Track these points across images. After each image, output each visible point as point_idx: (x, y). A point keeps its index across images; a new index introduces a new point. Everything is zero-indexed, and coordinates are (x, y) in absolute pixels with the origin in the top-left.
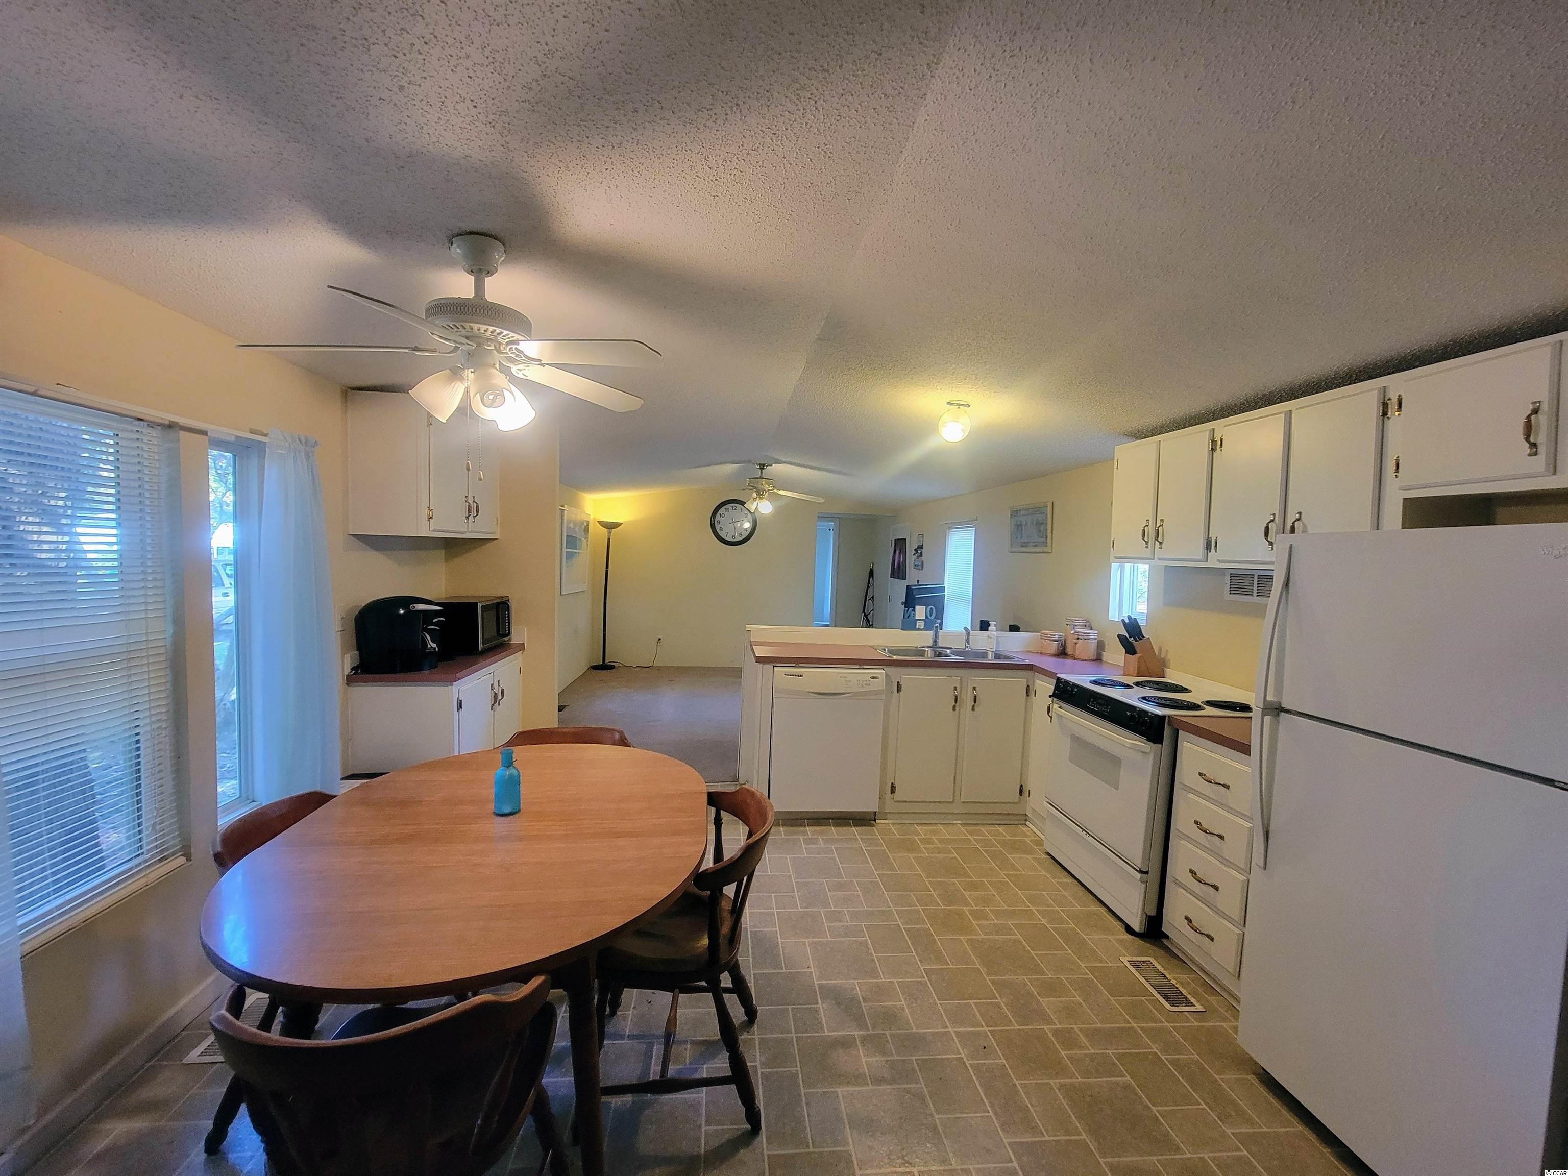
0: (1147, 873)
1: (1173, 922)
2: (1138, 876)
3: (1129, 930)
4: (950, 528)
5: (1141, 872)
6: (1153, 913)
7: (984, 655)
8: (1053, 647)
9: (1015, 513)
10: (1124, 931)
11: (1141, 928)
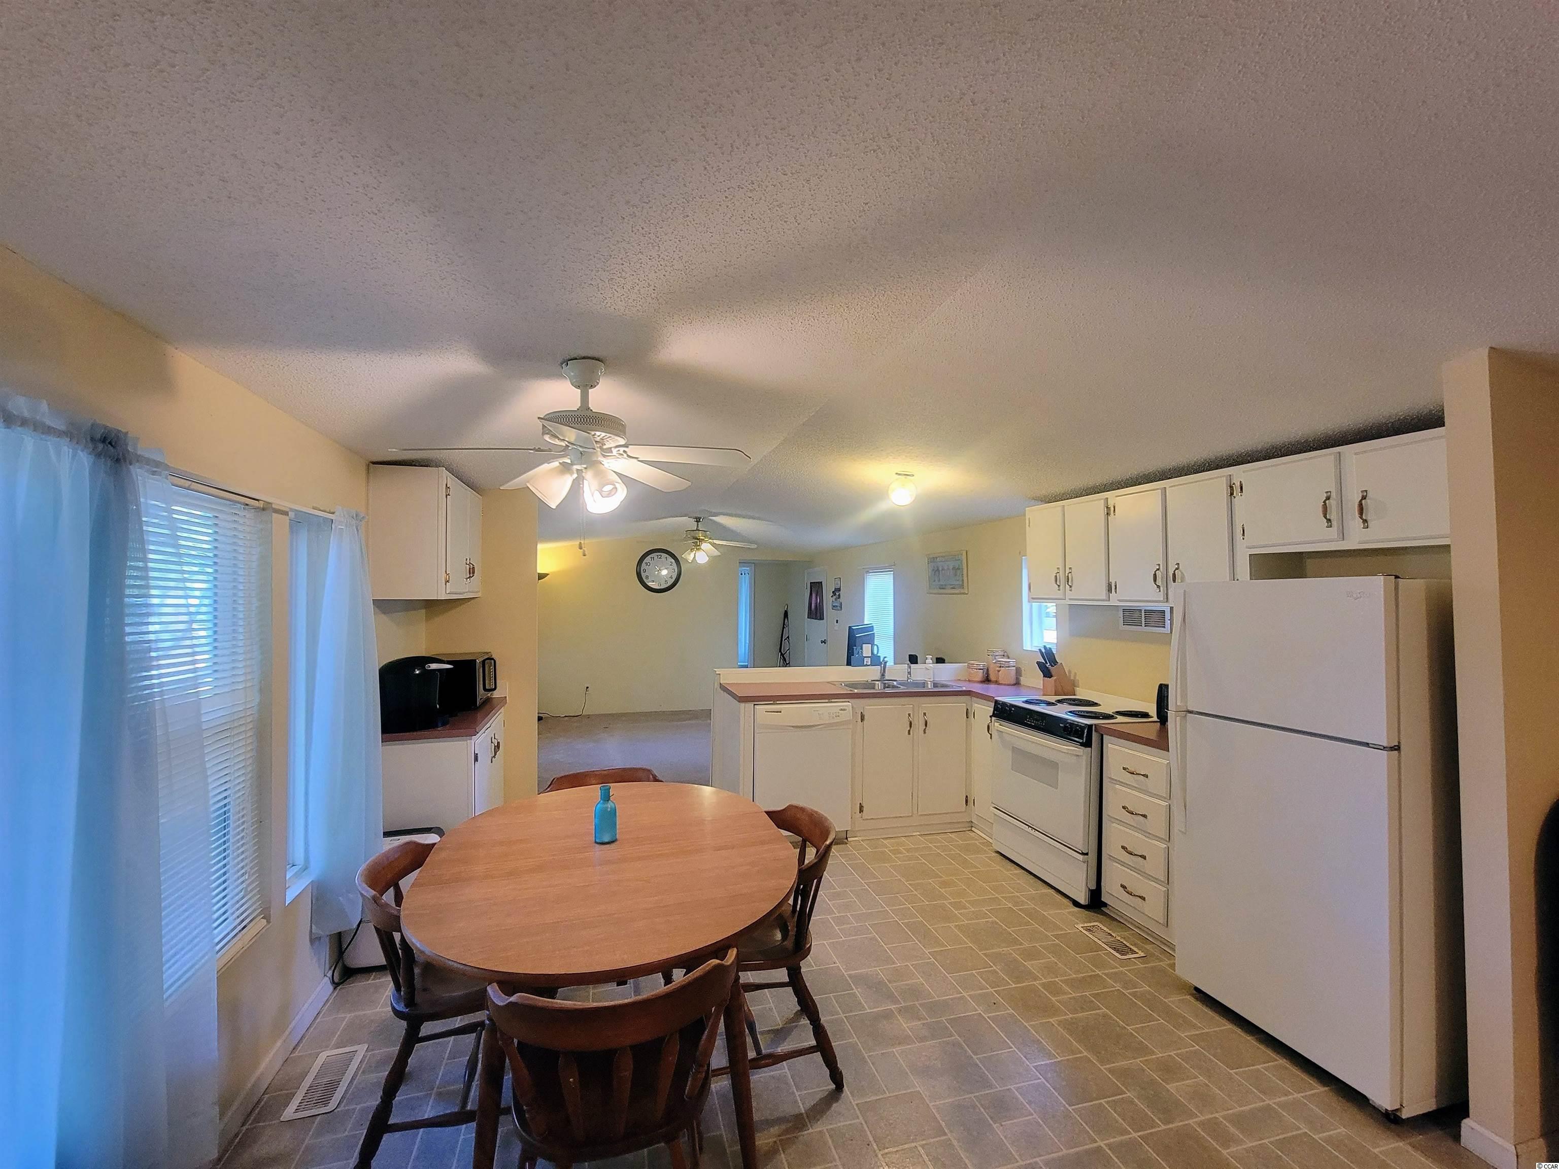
0: (1087, 854)
1: (1111, 892)
2: (1081, 857)
3: (1076, 904)
4: (868, 572)
5: (1083, 854)
6: (1094, 888)
7: (924, 684)
8: (980, 675)
9: (932, 560)
10: (1071, 905)
11: (1085, 900)
